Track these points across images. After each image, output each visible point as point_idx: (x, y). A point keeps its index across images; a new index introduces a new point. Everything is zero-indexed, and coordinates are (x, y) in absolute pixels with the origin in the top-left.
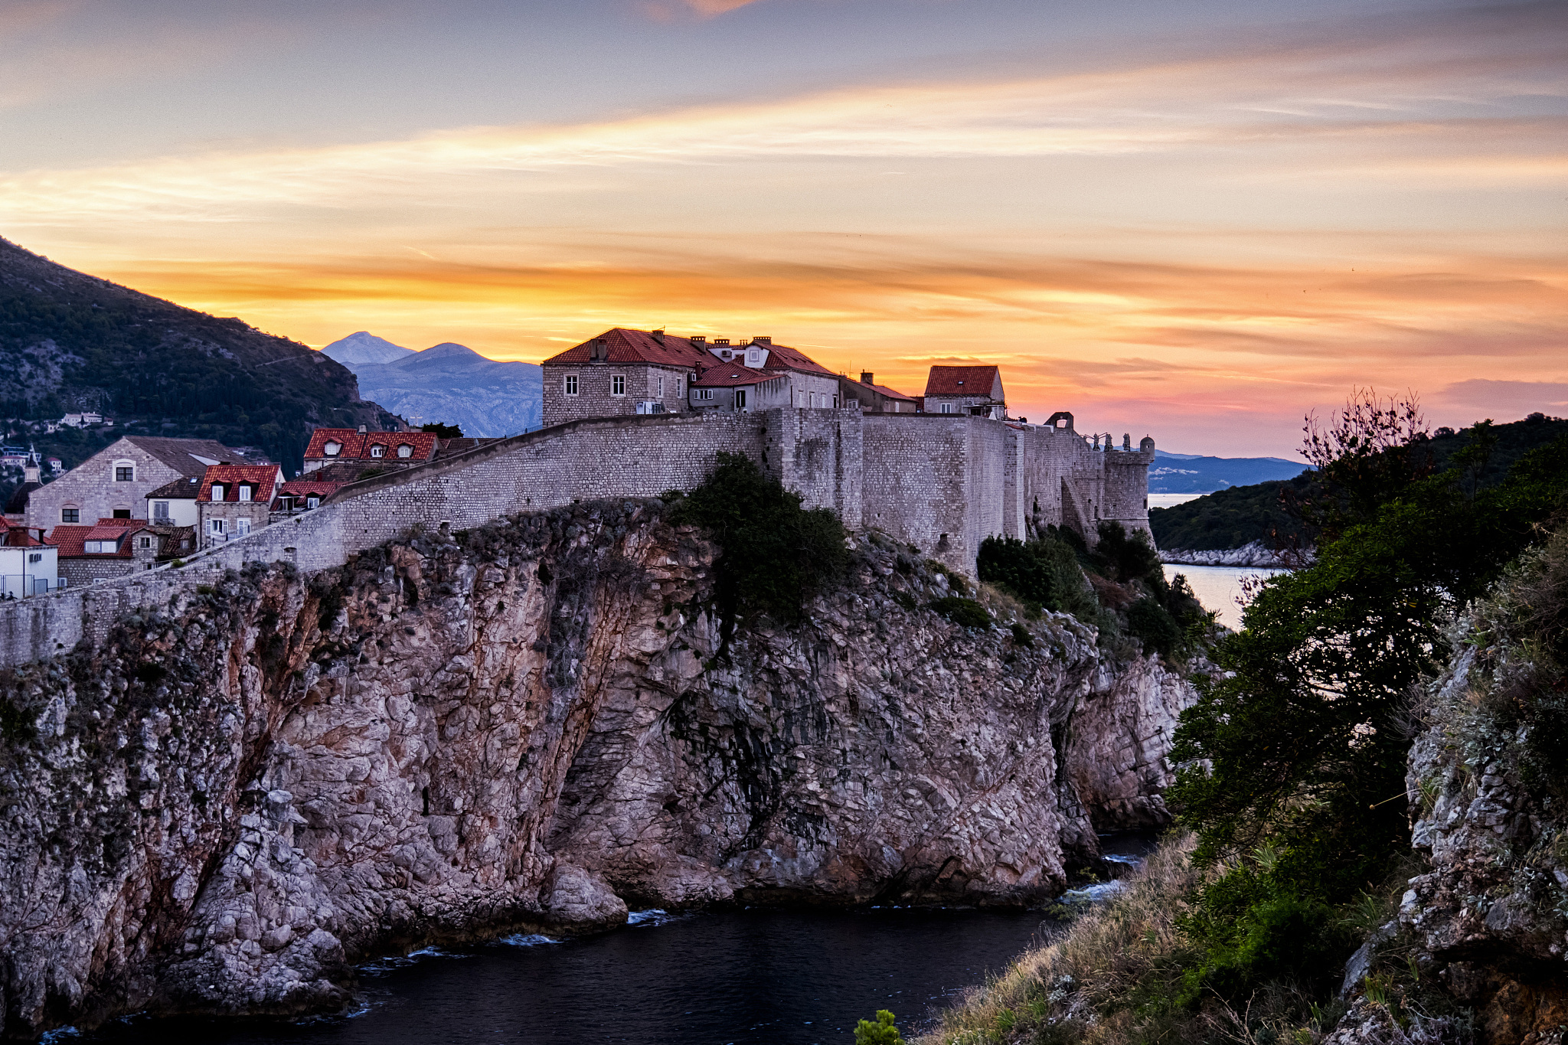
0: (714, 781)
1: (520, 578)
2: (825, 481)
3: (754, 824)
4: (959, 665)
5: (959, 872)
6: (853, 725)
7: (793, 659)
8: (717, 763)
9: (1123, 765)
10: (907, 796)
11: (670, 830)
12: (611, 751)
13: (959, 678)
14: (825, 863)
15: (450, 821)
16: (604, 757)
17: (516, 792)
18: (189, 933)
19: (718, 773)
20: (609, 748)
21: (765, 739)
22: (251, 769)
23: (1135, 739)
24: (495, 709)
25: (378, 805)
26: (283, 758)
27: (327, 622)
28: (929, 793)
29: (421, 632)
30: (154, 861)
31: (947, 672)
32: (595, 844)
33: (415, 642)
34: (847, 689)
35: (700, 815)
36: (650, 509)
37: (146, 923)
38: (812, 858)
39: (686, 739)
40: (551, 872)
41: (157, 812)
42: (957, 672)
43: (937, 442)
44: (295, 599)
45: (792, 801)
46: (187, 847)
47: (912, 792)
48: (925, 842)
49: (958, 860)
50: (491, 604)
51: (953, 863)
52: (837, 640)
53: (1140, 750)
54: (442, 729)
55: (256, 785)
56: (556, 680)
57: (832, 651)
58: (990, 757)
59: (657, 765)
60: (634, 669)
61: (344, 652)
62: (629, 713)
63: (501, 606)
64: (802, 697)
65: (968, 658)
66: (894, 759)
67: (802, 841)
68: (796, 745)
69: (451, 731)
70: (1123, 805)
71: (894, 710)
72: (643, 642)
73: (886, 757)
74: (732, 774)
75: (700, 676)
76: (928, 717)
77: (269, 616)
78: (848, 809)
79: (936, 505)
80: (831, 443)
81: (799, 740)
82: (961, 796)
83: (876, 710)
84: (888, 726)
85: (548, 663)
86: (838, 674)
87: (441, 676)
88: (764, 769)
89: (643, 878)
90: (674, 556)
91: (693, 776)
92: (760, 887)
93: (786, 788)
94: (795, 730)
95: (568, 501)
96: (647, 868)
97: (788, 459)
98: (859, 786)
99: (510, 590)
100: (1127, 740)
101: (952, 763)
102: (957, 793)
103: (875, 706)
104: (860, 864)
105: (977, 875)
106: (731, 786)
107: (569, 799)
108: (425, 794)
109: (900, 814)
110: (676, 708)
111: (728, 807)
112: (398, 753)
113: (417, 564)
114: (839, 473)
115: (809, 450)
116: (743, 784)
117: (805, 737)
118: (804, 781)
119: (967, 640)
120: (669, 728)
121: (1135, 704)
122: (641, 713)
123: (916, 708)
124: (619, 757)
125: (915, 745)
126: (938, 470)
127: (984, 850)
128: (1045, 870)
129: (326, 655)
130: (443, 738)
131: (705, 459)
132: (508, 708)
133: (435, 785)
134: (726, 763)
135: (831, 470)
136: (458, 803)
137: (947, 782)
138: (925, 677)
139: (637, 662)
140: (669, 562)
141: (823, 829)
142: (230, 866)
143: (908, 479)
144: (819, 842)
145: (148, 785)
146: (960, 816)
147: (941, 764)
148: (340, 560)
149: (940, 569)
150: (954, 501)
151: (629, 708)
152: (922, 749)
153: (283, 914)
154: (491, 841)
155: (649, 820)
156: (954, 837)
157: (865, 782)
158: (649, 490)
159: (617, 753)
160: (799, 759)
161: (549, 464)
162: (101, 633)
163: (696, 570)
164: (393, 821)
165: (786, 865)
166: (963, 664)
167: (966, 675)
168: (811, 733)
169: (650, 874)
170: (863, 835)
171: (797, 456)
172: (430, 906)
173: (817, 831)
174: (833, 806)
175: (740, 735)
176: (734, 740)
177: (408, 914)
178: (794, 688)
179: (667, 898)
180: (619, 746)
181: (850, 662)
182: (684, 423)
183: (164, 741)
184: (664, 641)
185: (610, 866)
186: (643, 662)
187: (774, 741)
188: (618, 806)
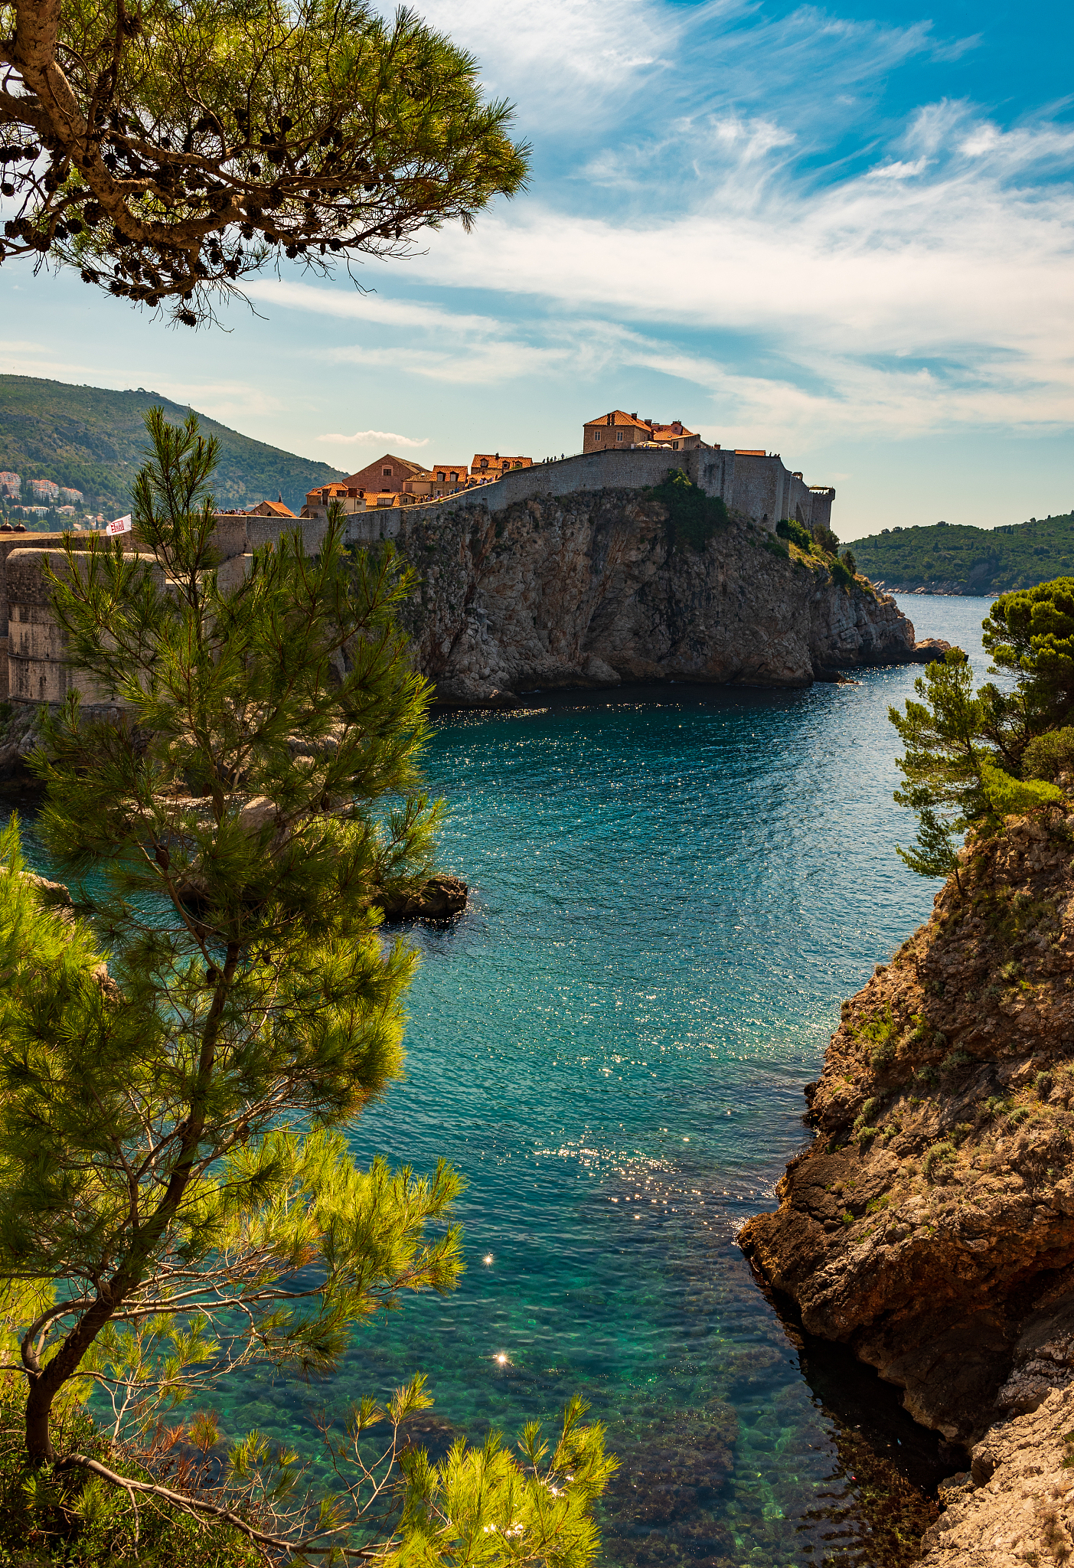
0: (656, 625)
1: (581, 521)
2: (717, 484)
3: (672, 646)
5: (767, 670)
6: (724, 600)
7: (699, 567)
8: (657, 617)
10: (745, 634)
11: (637, 645)
12: (613, 607)
14: (705, 663)
15: (545, 633)
16: (610, 610)
17: (575, 621)
18: (447, 668)
19: (657, 621)
20: (611, 606)
21: (682, 605)
22: (469, 599)
23: (828, 625)
24: (568, 581)
25: (518, 621)
26: (482, 595)
27: (499, 534)
28: (755, 634)
29: (540, 542)
30: (433, 634)
32: (605, 649)
33: (537, 546)
34: (723, 583)
35: (649, 640)
36: (636, 493)
37: (428, 663)
38: (700, 660)
39: (645, 604)
40: (587, 660)
41: (434, 612)
43: (766, 470)
44: (487, 523)
45: (692, 635)
46: (447, 629)
47: (748, 632)
48: (753, 656)
49: (767, 664)
50: (568, 532)
51: (764, 666)
52: (720, 559)
53: (829, 629)
54: (544, 589)
55: (470, 606)
56: (594, 570)
57: (717, 564)
58: (784, 617)
59: (632, 615)
60: (626, 569)
61: (506, 549)
62: (622, 590)
63: (572, 534)
64: (701, 586)
66: (741, 617)
67: (696, 653)
68: (696, 608)
69: (548, 591)
71: (743, 593)
72: (631, 557)
73: (737, 615)
74: (664, 622)
75: (655, 574)
76: (758, 597)
77: (475, 530)
78: (718, 639)
79: (763, 500)
80: (721, 466)
81: (698, 606)
82: (770, 635)
83: (735, 593)
84: (740, 601)
85: (591, 562)
86: (719, 575)
87: (546, 564)
88: (680, 620)
89: (627, 666)
90: (647, 516)
91: (647, 621)
92: (676, 673)
93: (690, 628)
94: (696, 602)
95: (600, 487)
96: (627, 661)
97: (700, 473)
98: (724, 629)
99: (577, 526)
101: (767, 620)
102: (768, 634)
103: (735, 591)
104: (722, 665)
105: (775, 671)
106: (663, 628)
107: (591, 629)
108: (534, 619)
109: (742, 642)
110: (642, 589)
111: (661, 637)
112: (526, 599)
113: (538, 509)
114: (723, 481)
115: (711, 468)
116: (669, 626)
117: (700, 604)
118: (698, 625)
119: (778, 562)
120: (639, 599)
121: (829, 608)
122: (627, 590)
123: (753, 593)
124: (616, 610)
125: (751, 611)
126: (765, 483)
127: (779, 661)
128: (805, 672)
129: (499, 550)
130: (544, 594)
131: (660, 473)
132: (574, 581)
133: (539, 616)
134: (662, 616)
135: (720, 479)
136: (549, 624)
137: (764, 628)
139: (627, 566)
140: (645, 519)
141: (706, 648)
142: (465, 638)
143: (751, 487)
144: (704, 654)
145: (431, 599)
146: (769, 645)
147: (762, 620)
148: (505, 506)
149: (764, 530)
150: (771, 498)
151: (622, 588)
152: (754, 612)
153: (486, 663)
154: (563, 643)
155: (628, 640)
156: (766, 654)
157: (726, 627)
158: (635, 485)
159: (616, 608)
160: (697, 615)
161: (594, 469)
162: (408, 528)
163: (656, 523)
164: (524, 629)
165: (688, 664)
168: (703, 603)
169: (631, 664)
170: (724, 652)
171: (705, 471)
172: (539, 668)
173: (703, 649)
174: (711, 637)
175: (670, 603)
176: (667, 605)
177: (531, 671)
178: (698, 581)
179: (636, 675)
180: (617, 605)
181: (725, 570)
183: (436, 580)
184: (641, 557)
185: (613, 659)
186: (629, 565)
187: (686, 606)
188: (615, 633)
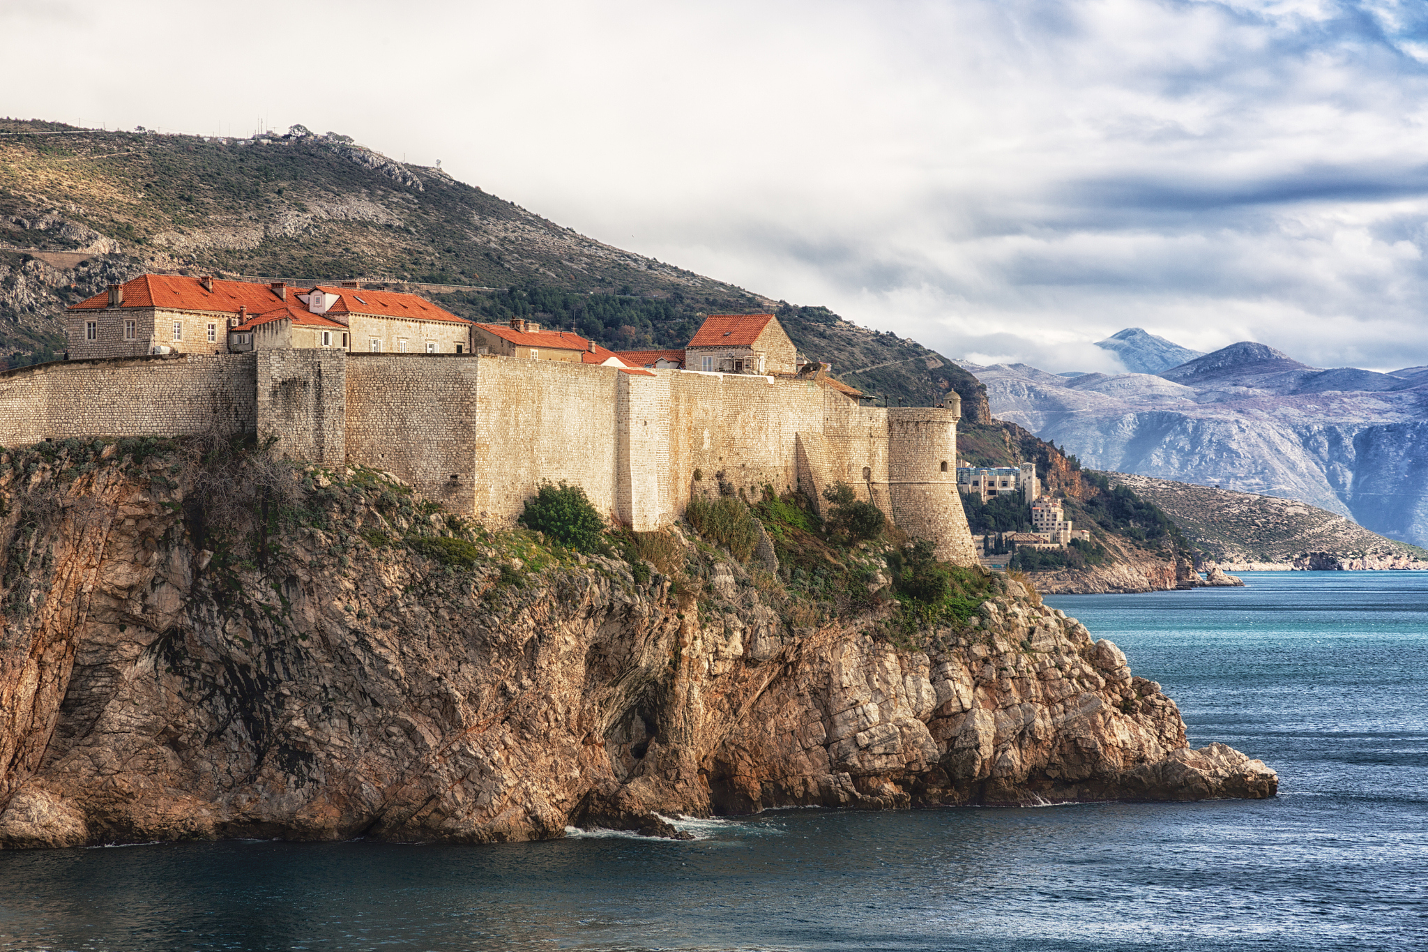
0: (221, 719)
2: (306, 419)
3: (257, 764)
4: (435, 602)
5: (437, 810)
6: (328, 661)
7: (264, 594)
8: (219, 700)
9: (811, 740)
10: (389, 735)
11: (152, 762)
12: (100, 684)
13: (436, 615)
16: (94, 690)
19: (223, 711)
20: (97, 681)
21: (253, 676)
23: (827, 713)
28: (410, 732)
31: (423, 609)
34: (315, 623)
36: (124, 447)
38: (300, 794)
39: (182, 674)
40: (13, 794)
42: (433, 610)
43: (445, 383)
47: (394, 729)
48: (407, 780)
49: (438, 798)
51: (434, 801)
52: (300, 575)
53: (832, 725)
57: (300, 587)
58: (471, 696)
59: (145, 698)
60: (113, 604)
62: (113, 647)
64: (278, 633)
65: (446, 596)
66: (372, 696)
67: (293, 778)
68: (280, 681)
70: (805, 782)
71: (362, 643)
72: (117, 576)
73: (364, 693)
74: (235, 712)
75: (181, 611)
76: (403, 653)
78: (333, 745)
79: (446, 445)
80: (311, 380)
81: (282, 676)
82: (443, 734)
83: (345, 646)
84: (359, 662)
85: (3, 593)
86: (307, 608)
88: (257, 706)
89: (119, 807)
90: (146, 492)
91: (192, 712)
92: (245, 822)
93: (277, 723)
94: (278, 666)
96: (124, 797)
97: (264, 398)
98: (345, 725)
100: (818, 714)
101: (431, 701)
102: (438, 732)
103: (344, 641)
104: (342, 801)
105: (452, 814)
106: (239, 725)
107: (63, 731)
109: (383, 752)
110: (166, 644)
114: (320, 412)
115: (287, 389)
116: (246, 723)
117: (286, 670)
118: (290, 718)
119: (445, 577)
120: (163, 664)
122: (125, 647)
123: (388, 644)
124: (108, 690)
125: (391, 682)
126: (447, 410)
127: (466, 790)
128: (528, 812)
131: (190, 399)
134: (228, 701)
135: (311, 409)
137: (429, 720)
138: (398, 614)
139: (115, 597)
140: (141, 498)
141: (314, 766)
143: (414, 419)
144: (311, 780)
146: (441, 754)
147: (421, 702)
150: (464, 442)
151: (112, 642)
152: (398, 686)
155: (133, 751)
156: (433, 775)
157: (349, 719)
159: (105, 686)
160: (286, 696)
163: (163, 505)
165: (273, 800)
166: (439, 601)
167: (443, 613)
169: (128, 803)
170: (347, 772)
171: (275, 393)
173: (309, 768)
174: (319, 743)
175: (230, 670)
176: (228, 677)
178: (269, 624)
179: (138, 826)
180: (108, 679)
181: (316, 597)
182: (166, 365)
184: (137, 576)
185: (86, 794)
186: (120, 596)
187: (261, 677)
188: (105, 738)
